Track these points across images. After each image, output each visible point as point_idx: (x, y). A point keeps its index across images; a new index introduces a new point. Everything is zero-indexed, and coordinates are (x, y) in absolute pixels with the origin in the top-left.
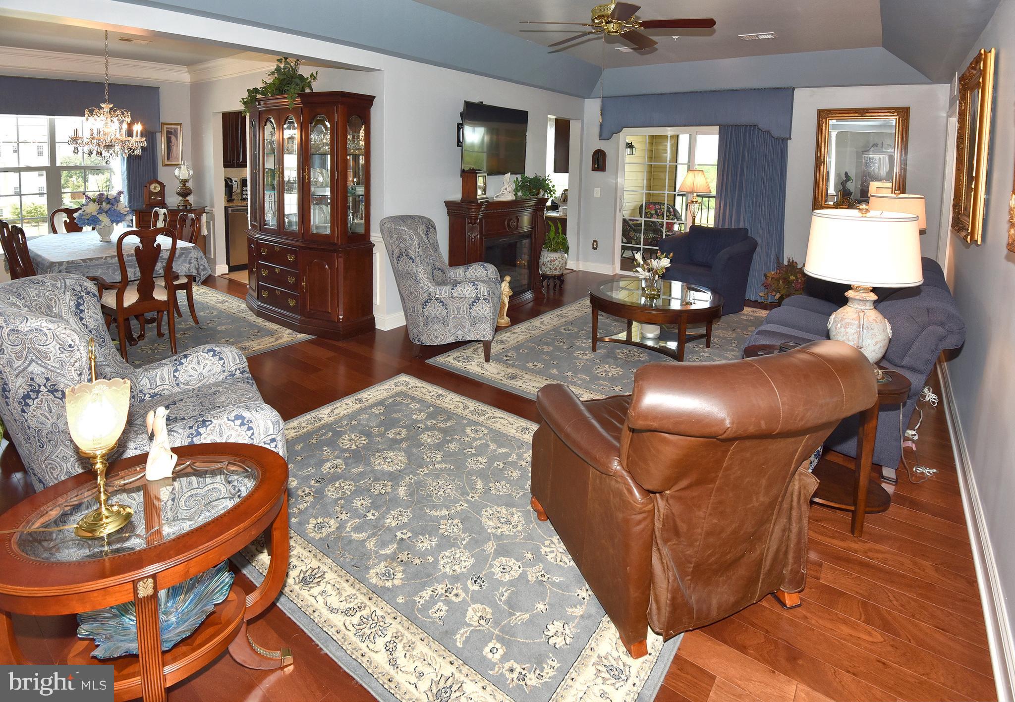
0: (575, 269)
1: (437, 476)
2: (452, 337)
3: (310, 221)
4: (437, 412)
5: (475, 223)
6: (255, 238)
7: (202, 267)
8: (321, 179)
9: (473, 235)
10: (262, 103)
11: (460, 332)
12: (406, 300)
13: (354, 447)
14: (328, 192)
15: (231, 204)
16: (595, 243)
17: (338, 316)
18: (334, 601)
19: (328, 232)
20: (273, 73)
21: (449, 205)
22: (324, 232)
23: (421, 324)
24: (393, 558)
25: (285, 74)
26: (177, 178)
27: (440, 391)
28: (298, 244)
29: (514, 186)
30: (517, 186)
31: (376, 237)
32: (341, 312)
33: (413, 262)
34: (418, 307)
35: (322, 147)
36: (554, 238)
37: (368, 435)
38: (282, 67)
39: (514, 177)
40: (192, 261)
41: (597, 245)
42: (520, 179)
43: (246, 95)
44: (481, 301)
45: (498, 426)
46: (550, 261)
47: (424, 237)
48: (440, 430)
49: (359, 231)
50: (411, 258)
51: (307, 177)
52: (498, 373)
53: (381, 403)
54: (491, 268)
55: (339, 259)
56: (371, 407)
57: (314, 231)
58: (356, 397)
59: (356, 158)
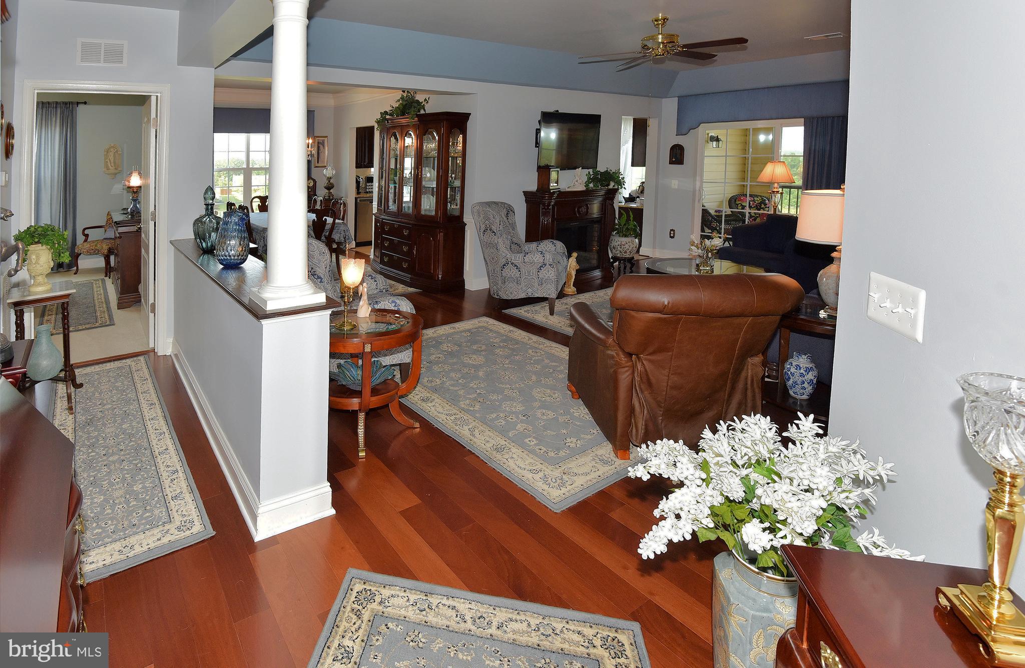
0: (651, 256)
1: (505, 370)
2: (524, 294)
3: (421, 205)
4: (508, 339)
5: (548, 209)
6: (381, 218)
7: (347, 237)
8: (428, 175)
9: (545, 220)
10: (389, 121)
11: (530, 290)
12: (489, 264)
13: (450, 350)
14: (434, 185)
15: (359, 196)
16: (672, 232)
17: (438, 275)
18: (441, 410)
19: (433, 213)
20: (398, 101)
21: (526, 193)
22: (430, 214)
23: (500, 282)
24: (475, 399)
25: (407, 100)
26: (325, 176)
27: (512, 328)
28: (411, 222)
29: (586, 179)
30: (589, 178)
31: (468, 218)
32: (440, 273)
33: (495, 235)
34: (499, 269)
35: (431, 152)
36: (625, 225)
37: (459, 346)
38: (405, 96)
39: (586, 171)
40: (342, 232)
41: (674, 234)
42: (591, 173)
43: (379, 116)
44: (548, 266)
45: (553, 351)
46: (621, 245)
47: (505, 218)
48: (509, 348)
49: (454, 214)
50: (493, 232)
51: (420, 174)
52: (559, 322)
53: (469, 331)
54: (560, 246)
55: (441, 234)
56: (461, 332)
57: (423, 213)
58: (450, 326)
59: (455, 158)
